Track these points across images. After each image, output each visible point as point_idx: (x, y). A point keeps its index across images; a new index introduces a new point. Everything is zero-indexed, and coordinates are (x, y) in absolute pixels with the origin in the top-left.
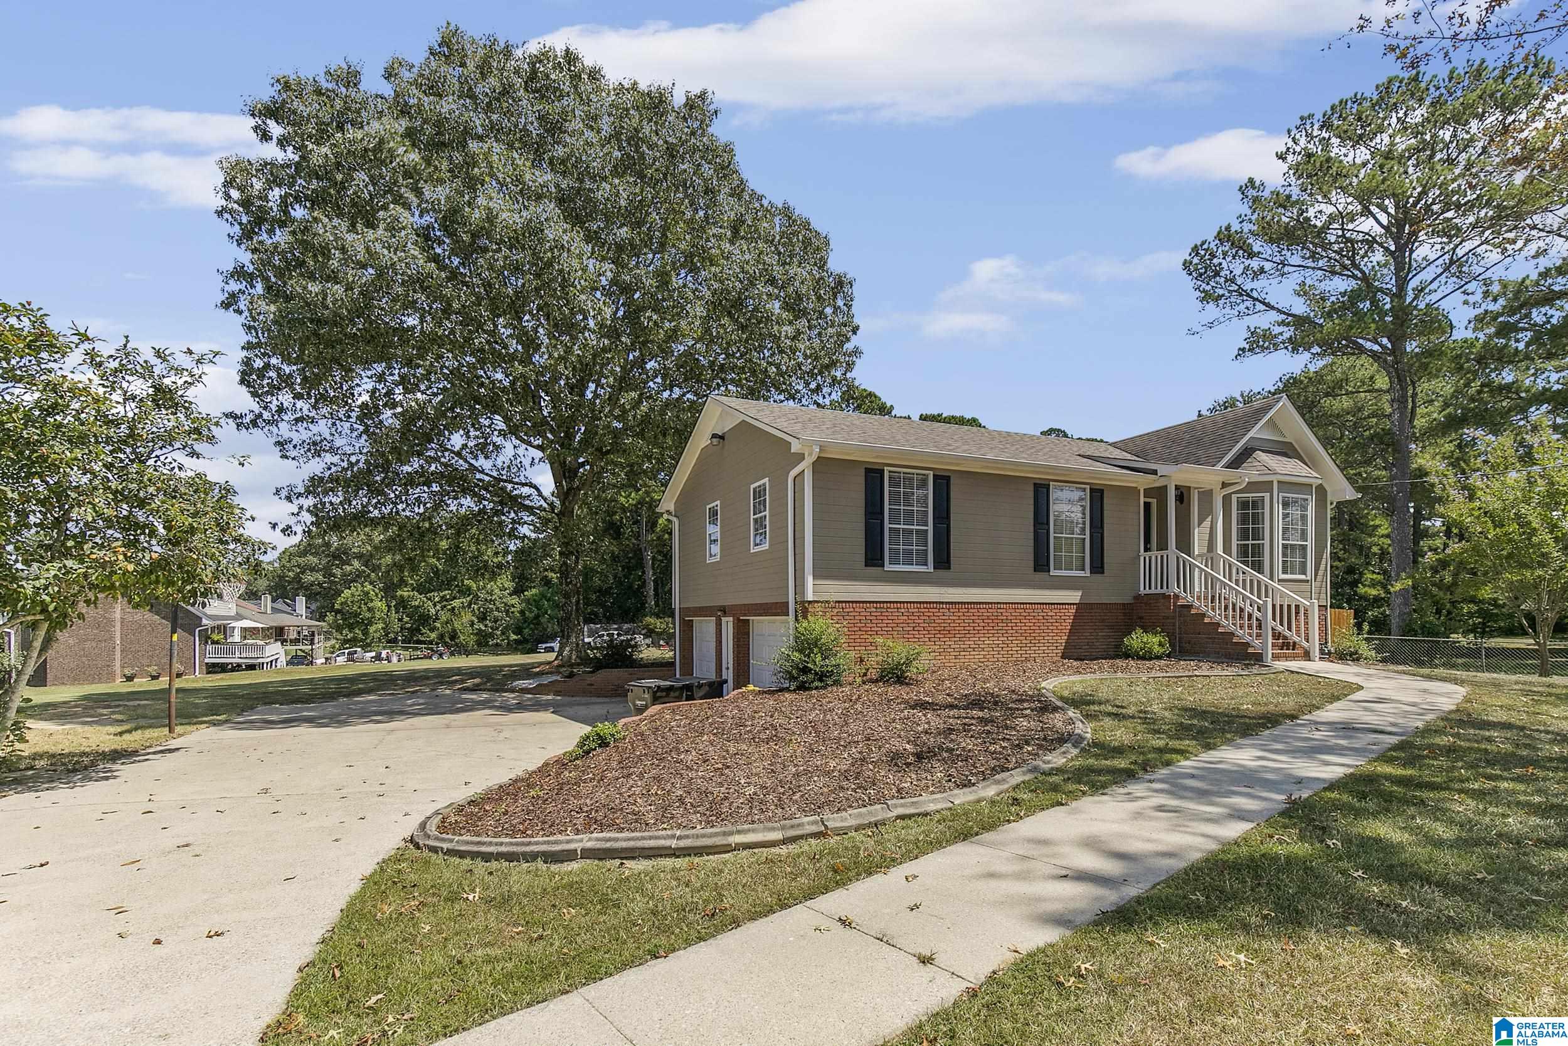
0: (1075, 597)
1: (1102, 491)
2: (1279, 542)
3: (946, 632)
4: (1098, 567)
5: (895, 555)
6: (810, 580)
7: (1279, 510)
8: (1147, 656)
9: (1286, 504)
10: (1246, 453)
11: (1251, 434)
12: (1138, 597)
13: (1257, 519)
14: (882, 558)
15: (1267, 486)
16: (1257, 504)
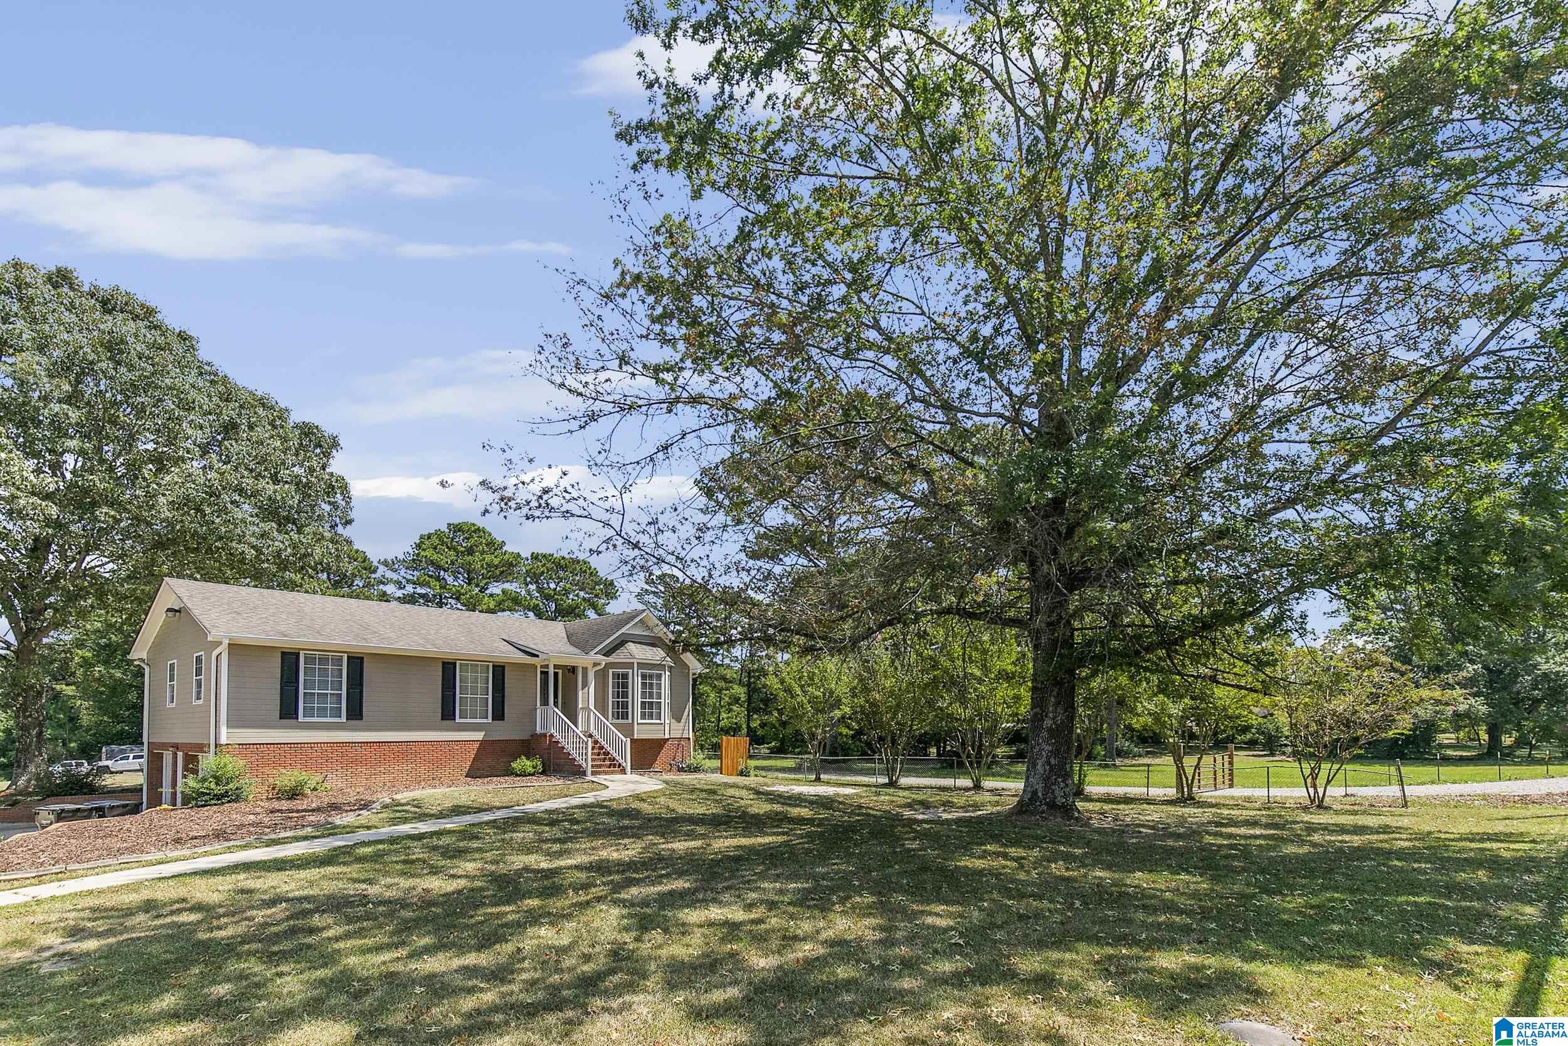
0: (479, 736)
1: (503, 667)
2: (639, 700)
3: (355, 762)
4: (499, 715)
5: (308, 712)
6: (224, 730)
7: (639, 681)
8: (524, 774)
9: (644, 677)
10: (621, 643)
11: (623, 630)
12: (534, 736)
13: (625, 686)
14: (296, 713)
15: (630, 665)
16: (625, 676)
